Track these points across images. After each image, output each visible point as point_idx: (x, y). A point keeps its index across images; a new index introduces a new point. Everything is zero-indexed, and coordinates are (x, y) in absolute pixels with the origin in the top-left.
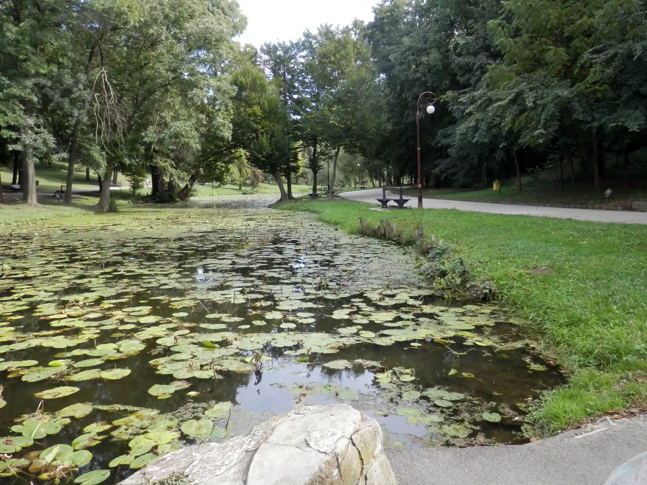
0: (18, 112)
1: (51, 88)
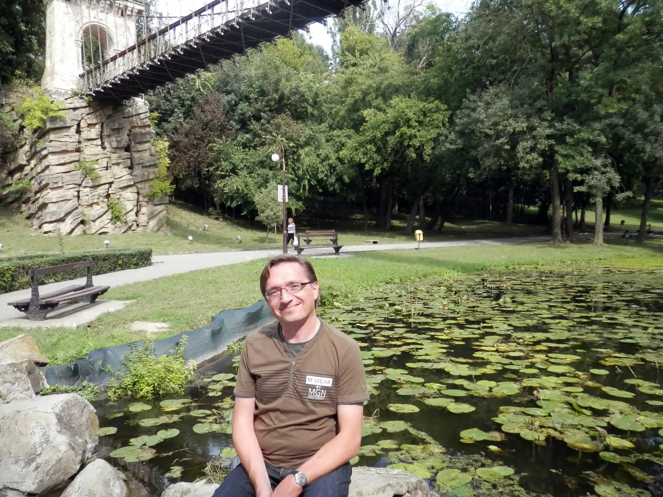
0: (585, 155)
1: (623, 126)
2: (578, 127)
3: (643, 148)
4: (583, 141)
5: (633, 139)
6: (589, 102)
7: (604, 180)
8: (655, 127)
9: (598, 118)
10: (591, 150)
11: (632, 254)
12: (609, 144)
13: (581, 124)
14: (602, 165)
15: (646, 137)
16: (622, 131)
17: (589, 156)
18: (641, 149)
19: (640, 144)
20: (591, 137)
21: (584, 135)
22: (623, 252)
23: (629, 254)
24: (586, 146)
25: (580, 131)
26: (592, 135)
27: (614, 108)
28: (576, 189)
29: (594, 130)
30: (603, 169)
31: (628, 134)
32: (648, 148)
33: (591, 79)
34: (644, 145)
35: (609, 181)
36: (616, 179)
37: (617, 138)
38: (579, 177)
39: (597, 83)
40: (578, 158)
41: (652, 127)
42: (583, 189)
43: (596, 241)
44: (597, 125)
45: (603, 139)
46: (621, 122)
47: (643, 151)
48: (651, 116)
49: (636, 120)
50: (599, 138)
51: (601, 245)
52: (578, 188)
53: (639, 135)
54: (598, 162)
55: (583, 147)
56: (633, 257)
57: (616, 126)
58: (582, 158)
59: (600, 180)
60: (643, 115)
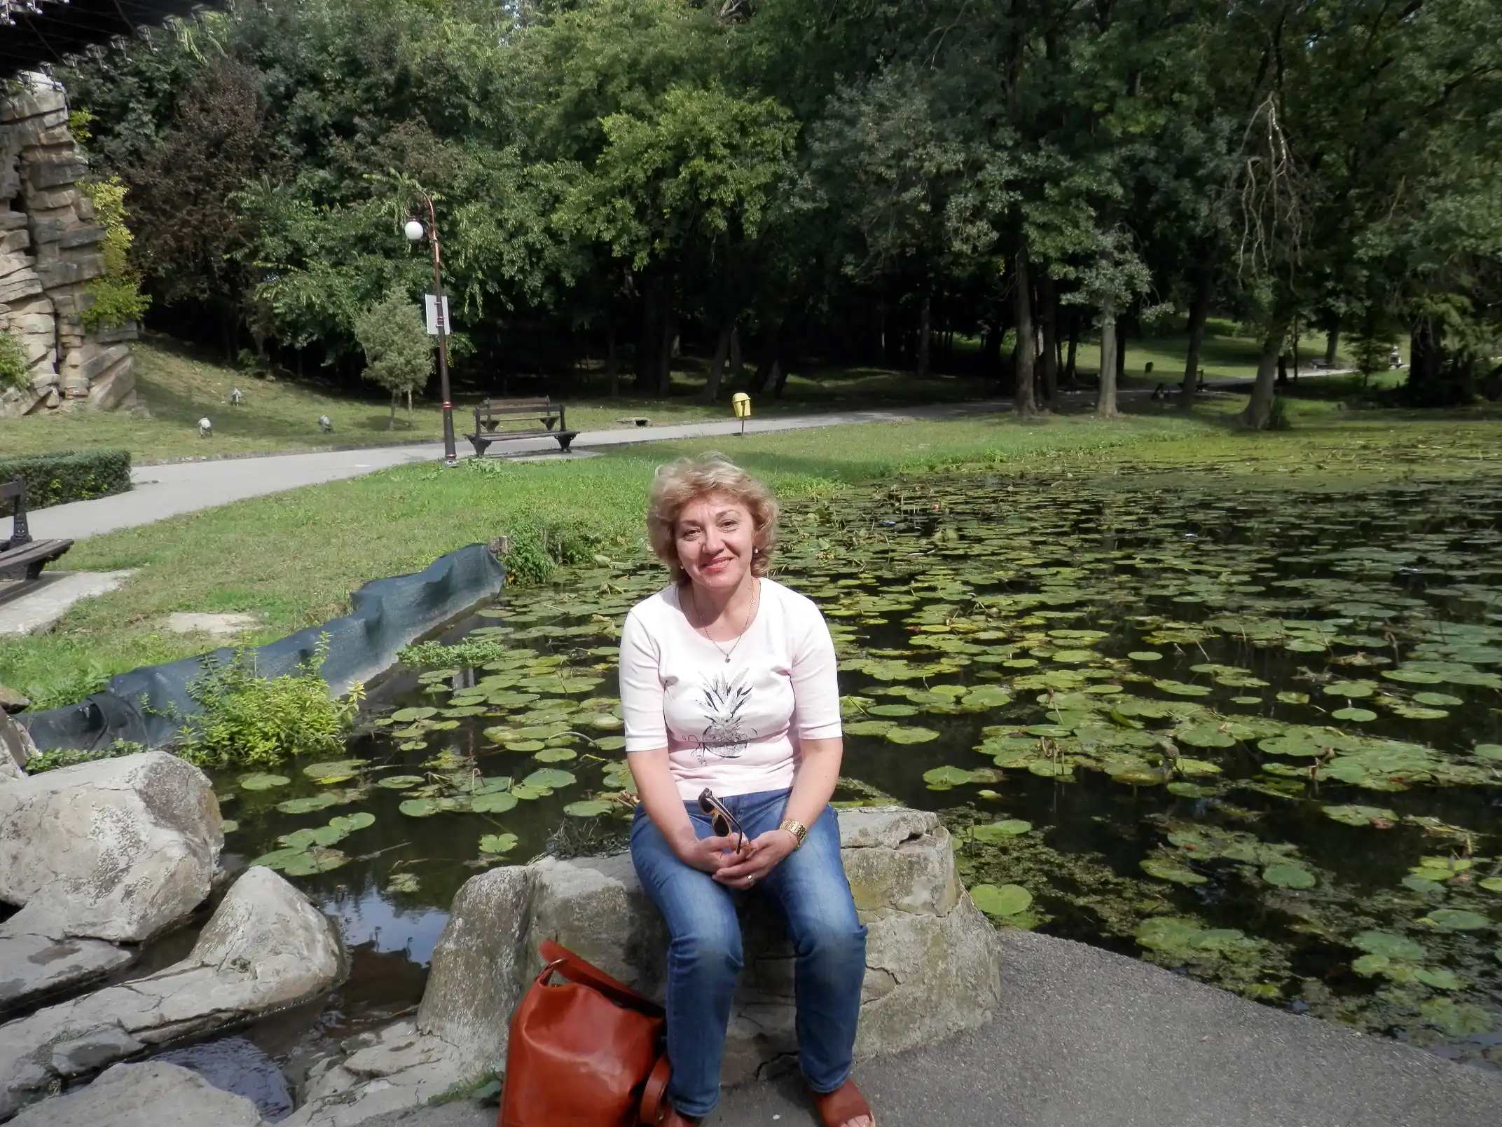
0: (1083, 224)
1: (1156, 162)
2: (1068, 164)
3: (1193, 210)
4: (1078, 194)
5: (1175, 191)
6: (1091, 109)
7: (1120, 280)
8: (1217, 166)
9: (1107, 144)
10: (1093, 214)
11: (1172, 434)
12: (1128, 201)
13: (1074, 156)
14: (1116, 248)
15: (1199, 186)
16: (1153, 172)
17: (1091, 224)
18: (1189, 213)
19: (1187, 201)
20: (1095, 186)
21: (1081, 181)
22: (1154, 430)
23: (1166, 433)
24: (1083, 205)
25: (1071, 173)
26: (1095, 181)
27: (1138, 122)
28: (1066, 299)
29: (1099, 170)
30: (1116, 254)
31: (1165, 179)
32: (1204, 210)
33: (1094, 56)
34: (1196, 202)
35: (1130, 282)
36: (1143, 275)
37: (1143, 188)
38: (1071, 272)
39: (1105, 68)
40: (1069, 231)
41: (1212, 165)
42: (1079, 298)
43: (1101, 407)
44: (1107, 160)
45: (1118, 191)
46: (1152, 153)
47: (1194, 216)
48: (1210, 141)
49: (1180, 148)
50: (1109, 188)
51: (1111, 416)
52: (1069, 296)
53: (1187, 183)
54: (1108, 241)
55: (1077, 207)
56: (1173, 439)
57: (1142, 161)
58: (1077, 232)
59: (1112, 280)
60: (1194, 138)
